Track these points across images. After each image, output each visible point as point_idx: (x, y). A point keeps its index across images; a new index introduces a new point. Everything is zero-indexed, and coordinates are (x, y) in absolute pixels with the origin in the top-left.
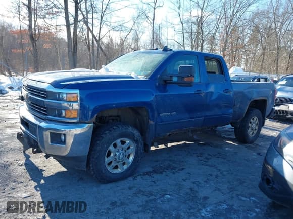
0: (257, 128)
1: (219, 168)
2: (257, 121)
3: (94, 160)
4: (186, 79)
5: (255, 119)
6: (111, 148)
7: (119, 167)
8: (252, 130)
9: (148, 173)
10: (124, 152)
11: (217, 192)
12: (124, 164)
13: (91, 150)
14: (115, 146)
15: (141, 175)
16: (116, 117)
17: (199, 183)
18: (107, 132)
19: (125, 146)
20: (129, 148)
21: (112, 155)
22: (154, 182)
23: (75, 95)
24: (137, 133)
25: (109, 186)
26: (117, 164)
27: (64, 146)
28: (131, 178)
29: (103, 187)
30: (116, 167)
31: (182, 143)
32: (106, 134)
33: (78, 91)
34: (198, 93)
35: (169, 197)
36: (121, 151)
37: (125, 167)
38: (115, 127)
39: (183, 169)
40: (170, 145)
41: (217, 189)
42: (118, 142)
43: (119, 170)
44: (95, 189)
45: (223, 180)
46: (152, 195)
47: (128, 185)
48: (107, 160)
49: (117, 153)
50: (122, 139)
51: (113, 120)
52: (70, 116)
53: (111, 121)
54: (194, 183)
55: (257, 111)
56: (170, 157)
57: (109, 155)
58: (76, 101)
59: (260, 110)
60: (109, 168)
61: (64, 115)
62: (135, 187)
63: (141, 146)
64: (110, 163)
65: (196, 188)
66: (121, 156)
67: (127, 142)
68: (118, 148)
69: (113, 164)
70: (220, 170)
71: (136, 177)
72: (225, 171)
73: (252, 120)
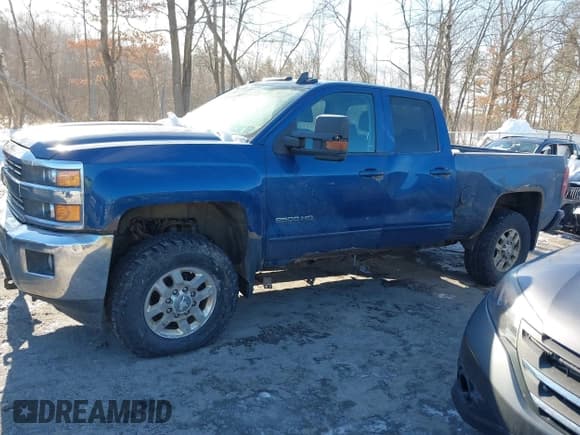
0: (516, 254)
1: (405, 338)
2: (518, 238)
3: (118, 310)
4: (330, 146)
5: (512, 235)
6: (159, 286)
7: (179, 325)
8: (504, 256)
9: (247, 341)
10: (189, 294)
11: (380, 391)
12: (191, 320)
13: (110, 288)
14: (169, 282)
15: (230, 344)
16: (184, 220)
17: (348, 369)
18: (146, 254)
19: (194, 284)
20: (202, 287)
21: (162, 301)
22: (251, 361)
23: (77, 173)
25: (153, 363)
26: (175, 320)
27: (51, 277)
28: (206, 351)
29: (143, 365)
30: (173, 326)
31: (348, 277)
32: (144, 257)
33: (80, 166)
34: (370, 176)
35: (268, 395)
36: (181, 293)
37: (194, 327)
38: (166, 244)
39: (325, 335)
40: (318, 281)
41: (383, 386)
42: (176, 274)
43: (179, 333)
44: (123, 368)
45: (405, 365)
46: (233, 390)
47: (195, 364)
48: (150, 310)
49: (174, 298)
50: (186, 269)
52: (66, 217)
54: (336, 368)
55: (518, 217)
56: (310, 307)
57: (155, 298)
58: (79, 187)
59: (525, 215)
60: (154, 327)
61: (53, 215)
62: (207, 370)
64: (157, 318)
65: (335, 382)
66: (183, 304)
67: (199, 275)
68: (175, 287)
69: (166, 320)
70: (405, 342)
71: (219, 348)
72: (417, 345)
73: (503, 237)
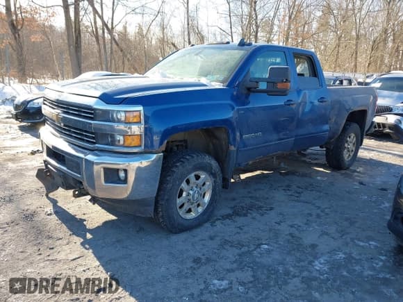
0: (354, 149)
1: (317, 205)
2: (355, 139)
3: (163, 203)
4: (280, 86)
5: (352, 137)
6: (184, 185)
7: (192, 209)
8: (349, 151)
9: (228, 216)
10: (199, 189)
11: (326, 237)
12: (198, 205)
13: (159, 189)
14: (188, 182)
15: (220, 219)
16: (181, 141)
17: (300, 226)
18: (178, 164)
19: (200, 182)
20: (204, 184)
21: (184, 194)
22: (239, 227)
23: (138, 113)
24: (214, 163)
26: (191, 206)
27: (126, 185)
28: (207, 225)
29: (174, 238)
30: (189, 211)
31: (258, 172)
32: (177, 166)
33: (140, 108)
34: (289, 105)
35: (266, 247)
36: (195, 189)
37: (200, 210)
38: (188, 157)
39: (271, 209)
40: (243, 176)
41: (324, 233)
42: (192, 177)
43: (193, 215)
44: (165, 242)
45: (328, 220)
46: (243, 246)
47: (208, 233)
48: (179, 201)
49: (191, 192)
50: (197, 173)
51: (177, 146)
52: (131, 143)
53: (176, 148)
54: (292, 226)
55: (355, 126)
56: (249, 192)
57: (180, 195)
58: (139, 122)
59: (358, 124)
60: (181, 212)
61: (122, 142)
62: (218, 236)
63: (219, 180)
64: (181, 206)
65: (297, 233)
66: (196, 195)
67: (203, 176)
68: (191, 185)
69: (186, 207)
70: (319, 208)
71: (214, 222)
72: (326, 208)
73: (348, 139)
